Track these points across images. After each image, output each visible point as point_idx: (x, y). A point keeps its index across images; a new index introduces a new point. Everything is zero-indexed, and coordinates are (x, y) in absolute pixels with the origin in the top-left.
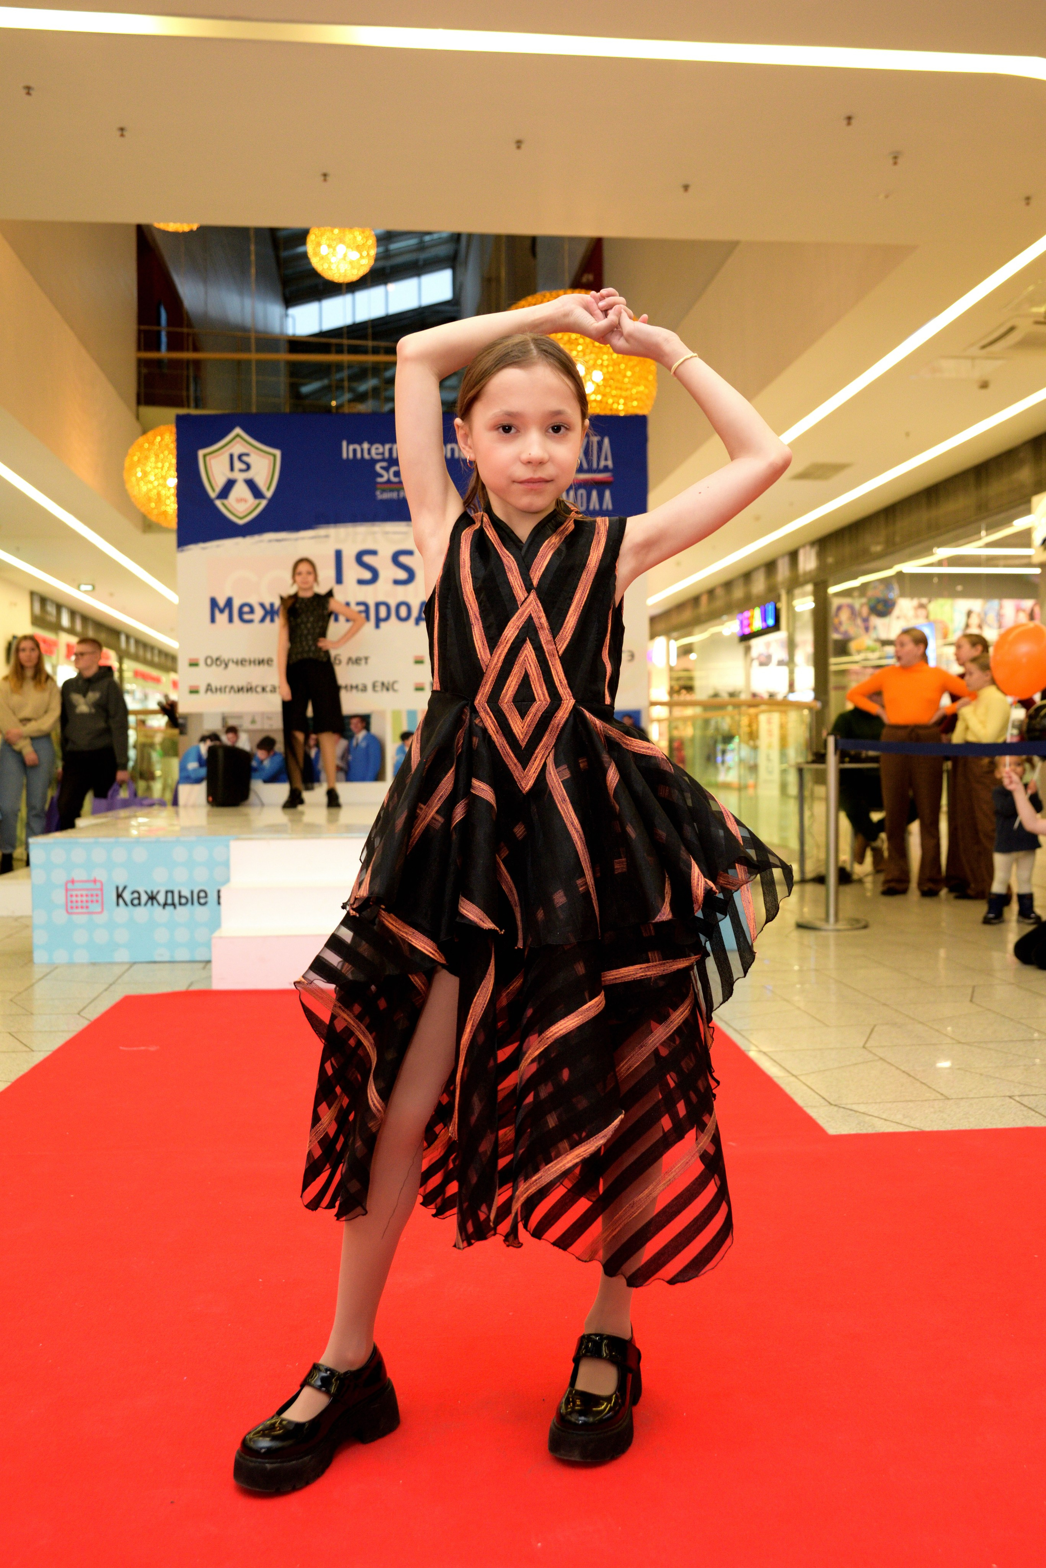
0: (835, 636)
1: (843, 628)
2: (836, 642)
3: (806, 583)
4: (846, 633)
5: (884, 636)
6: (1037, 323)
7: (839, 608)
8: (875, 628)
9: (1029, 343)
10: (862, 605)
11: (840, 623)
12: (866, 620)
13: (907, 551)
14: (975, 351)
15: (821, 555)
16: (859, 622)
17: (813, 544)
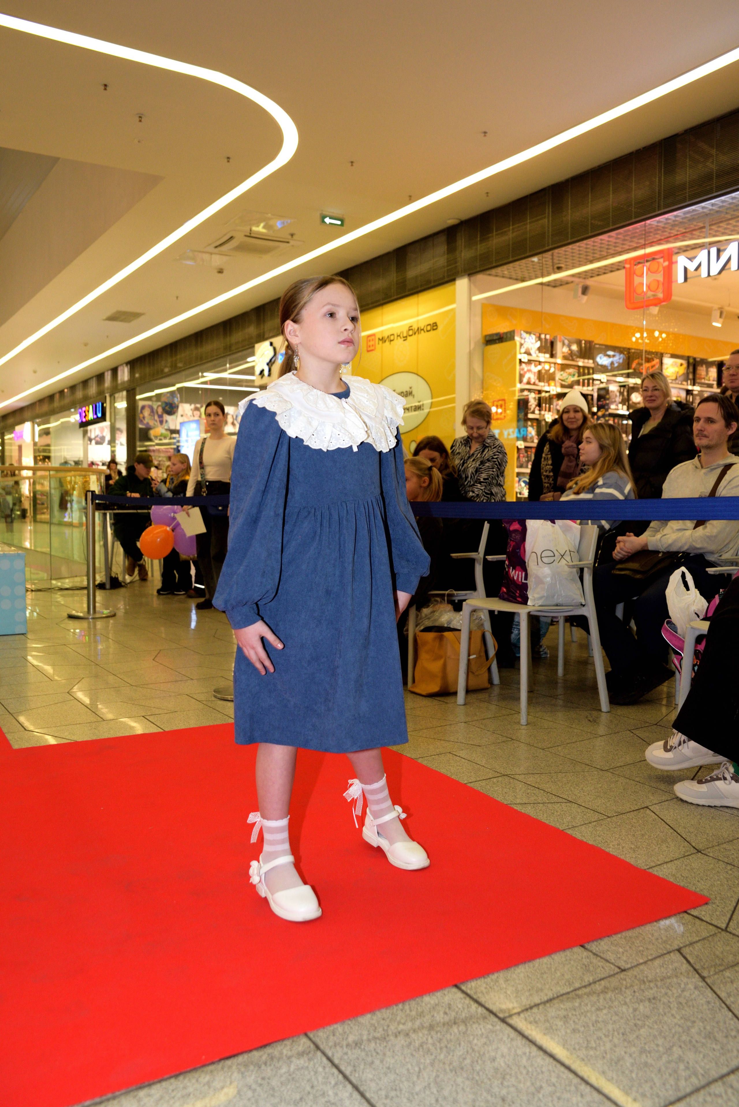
0: (141, 426)
1: (145, 422)
2: (141, 429)
3: (121, 390)
4: (148, 423)
5: (172, 427)
6: (246, 236)
7: (143, 407)
8: (166, 421)
9: (242, 248)
10: (158, 406)
11: (144, 418)
12: (161, 416)
13: (184, 373)
14: (211, 249)
15: (132, 372)
16: (156, 417)
17: (127, 363)
